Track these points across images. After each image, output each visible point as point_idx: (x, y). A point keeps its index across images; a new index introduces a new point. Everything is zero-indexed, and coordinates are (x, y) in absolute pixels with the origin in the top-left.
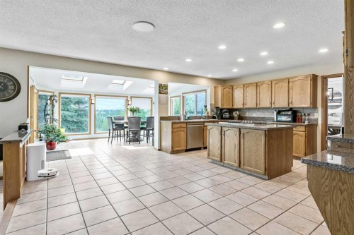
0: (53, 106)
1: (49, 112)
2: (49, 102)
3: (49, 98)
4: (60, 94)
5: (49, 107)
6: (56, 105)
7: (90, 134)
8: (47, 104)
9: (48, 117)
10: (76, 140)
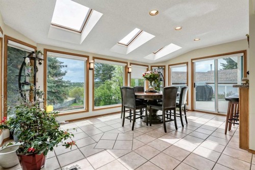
0: (36, 69)
1: (28, 79)
2: (28, 60)
3: (27, 55)
4: (46, 51)
5: (28, 71)
6: (41, 68)
7: (87, 111)
8: (24, 63)
9: (26, 87)
10: (71, 121)
